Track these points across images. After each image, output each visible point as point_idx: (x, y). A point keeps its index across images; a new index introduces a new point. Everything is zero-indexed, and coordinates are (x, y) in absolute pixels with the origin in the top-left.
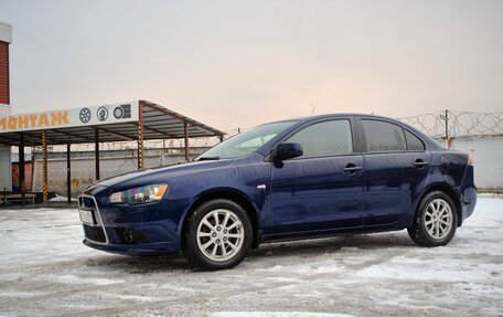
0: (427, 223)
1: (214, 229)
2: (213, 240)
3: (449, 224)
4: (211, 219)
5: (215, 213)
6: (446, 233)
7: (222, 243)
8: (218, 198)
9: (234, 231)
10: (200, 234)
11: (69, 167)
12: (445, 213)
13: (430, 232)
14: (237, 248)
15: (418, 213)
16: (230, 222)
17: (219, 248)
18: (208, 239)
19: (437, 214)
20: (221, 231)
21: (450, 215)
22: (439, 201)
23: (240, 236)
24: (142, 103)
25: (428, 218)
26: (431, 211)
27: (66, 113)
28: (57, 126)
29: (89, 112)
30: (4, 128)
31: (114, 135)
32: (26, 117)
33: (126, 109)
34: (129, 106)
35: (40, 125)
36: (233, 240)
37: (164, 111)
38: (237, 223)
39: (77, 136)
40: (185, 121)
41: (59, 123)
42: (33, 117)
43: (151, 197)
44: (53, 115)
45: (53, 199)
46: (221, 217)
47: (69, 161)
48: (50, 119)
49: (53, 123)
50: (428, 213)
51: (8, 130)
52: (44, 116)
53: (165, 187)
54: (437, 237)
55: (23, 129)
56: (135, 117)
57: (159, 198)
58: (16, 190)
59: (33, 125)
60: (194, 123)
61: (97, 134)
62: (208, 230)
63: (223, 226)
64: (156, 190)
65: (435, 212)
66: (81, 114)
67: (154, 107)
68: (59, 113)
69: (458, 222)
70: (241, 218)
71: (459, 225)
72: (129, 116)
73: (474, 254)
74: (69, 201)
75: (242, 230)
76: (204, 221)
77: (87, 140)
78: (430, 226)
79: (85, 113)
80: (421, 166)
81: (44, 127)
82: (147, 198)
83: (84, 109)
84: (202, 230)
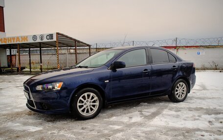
0: (176, 93)
1: (85, 101)
2: (85, 106)
3: (185, 93)
4: (84, 97)
5: (86, 94)
6: (183, 96)
7: (89, 108)
8: (87, 87)
9: (94, 102)
10: (79, 104)
11: (30, 57)
12: (183, 88)
13: (177, 96)
14: (95, 109)
15: (173, 89)
16: (93, 98)
17: (88, 109)
18: (82, 106)
19: (181, 89)
20: (88, 102)
21: (185, 89)
22: (181, 83)
23: (97, 104)
24: (58, 34)
25: (177, 91)
26: (178, 88)
27: (27, 37)
28: (23, 42)
29: (36, 37)
30: (2, 42)
31: (47, 46)
32: (11, 38)
33: (51, 36)
34: (52, 35)
35: (16, 41)
36: (94, 106)
37: (67, 37)
38: (96, 98)
39: (33, 46)
40: (75, 40)
41: (24, 41)
42: (14, 38)
43: (56, 87)
44: (22, 37)
45: (24, 70)
46: (89, 96)
47: (30, 55)
48: (21, 39)
49: (22, 41)
50: (177, 89)
51: (3, 43)
52: (18, 38)
53: (61, 84)
54: (180, 98)
55: (10, 43)
56: (55, 39)
57: (59, 89)
58: (9, 66)
59: (14, 42)
60: (79, 42)
61: (40, 45)
62: (83, 102)
63: (89, 100)
64: (58, 85)
65: (180, 88)
66: (33, 37)
67: (62, 35)
68: (24, 37)
69: (188, 91)
70: (97, 96)
71: (189, 92)
72: (53, 39)
73: (197, 108)
74: (31, 71)
75: (98, 101)
76: (81, 98)
77: (37, 47)
78: (177, 94)
79: (35, 37)
80: (174, 69)
81: (18, 42)
82: (54, 88)
83: (34, 36)
84: (79, 102)
